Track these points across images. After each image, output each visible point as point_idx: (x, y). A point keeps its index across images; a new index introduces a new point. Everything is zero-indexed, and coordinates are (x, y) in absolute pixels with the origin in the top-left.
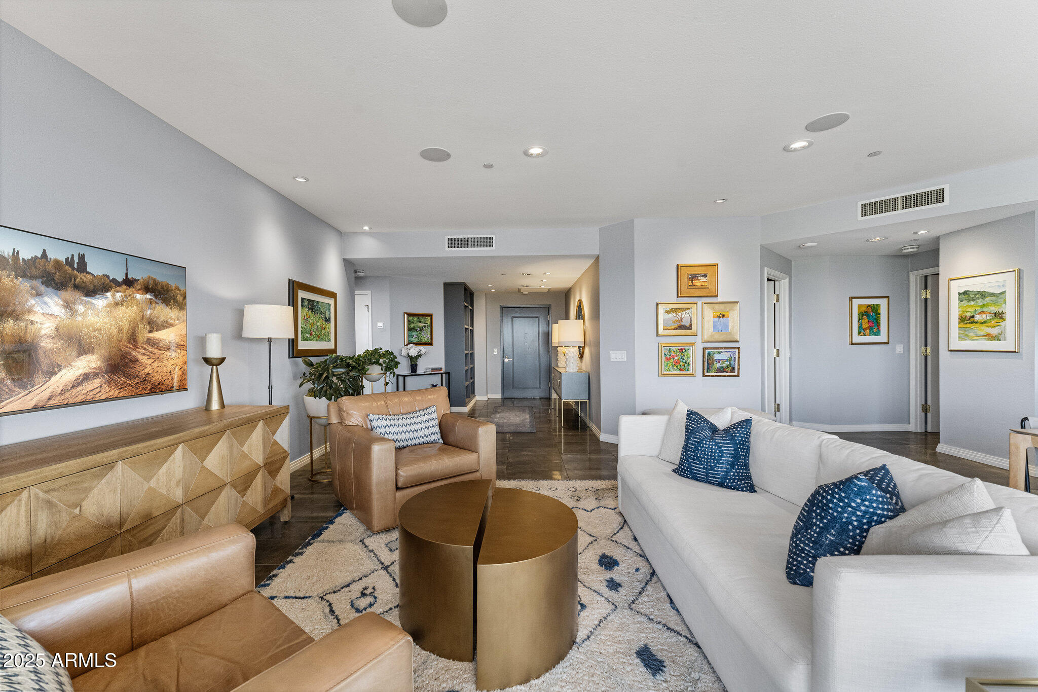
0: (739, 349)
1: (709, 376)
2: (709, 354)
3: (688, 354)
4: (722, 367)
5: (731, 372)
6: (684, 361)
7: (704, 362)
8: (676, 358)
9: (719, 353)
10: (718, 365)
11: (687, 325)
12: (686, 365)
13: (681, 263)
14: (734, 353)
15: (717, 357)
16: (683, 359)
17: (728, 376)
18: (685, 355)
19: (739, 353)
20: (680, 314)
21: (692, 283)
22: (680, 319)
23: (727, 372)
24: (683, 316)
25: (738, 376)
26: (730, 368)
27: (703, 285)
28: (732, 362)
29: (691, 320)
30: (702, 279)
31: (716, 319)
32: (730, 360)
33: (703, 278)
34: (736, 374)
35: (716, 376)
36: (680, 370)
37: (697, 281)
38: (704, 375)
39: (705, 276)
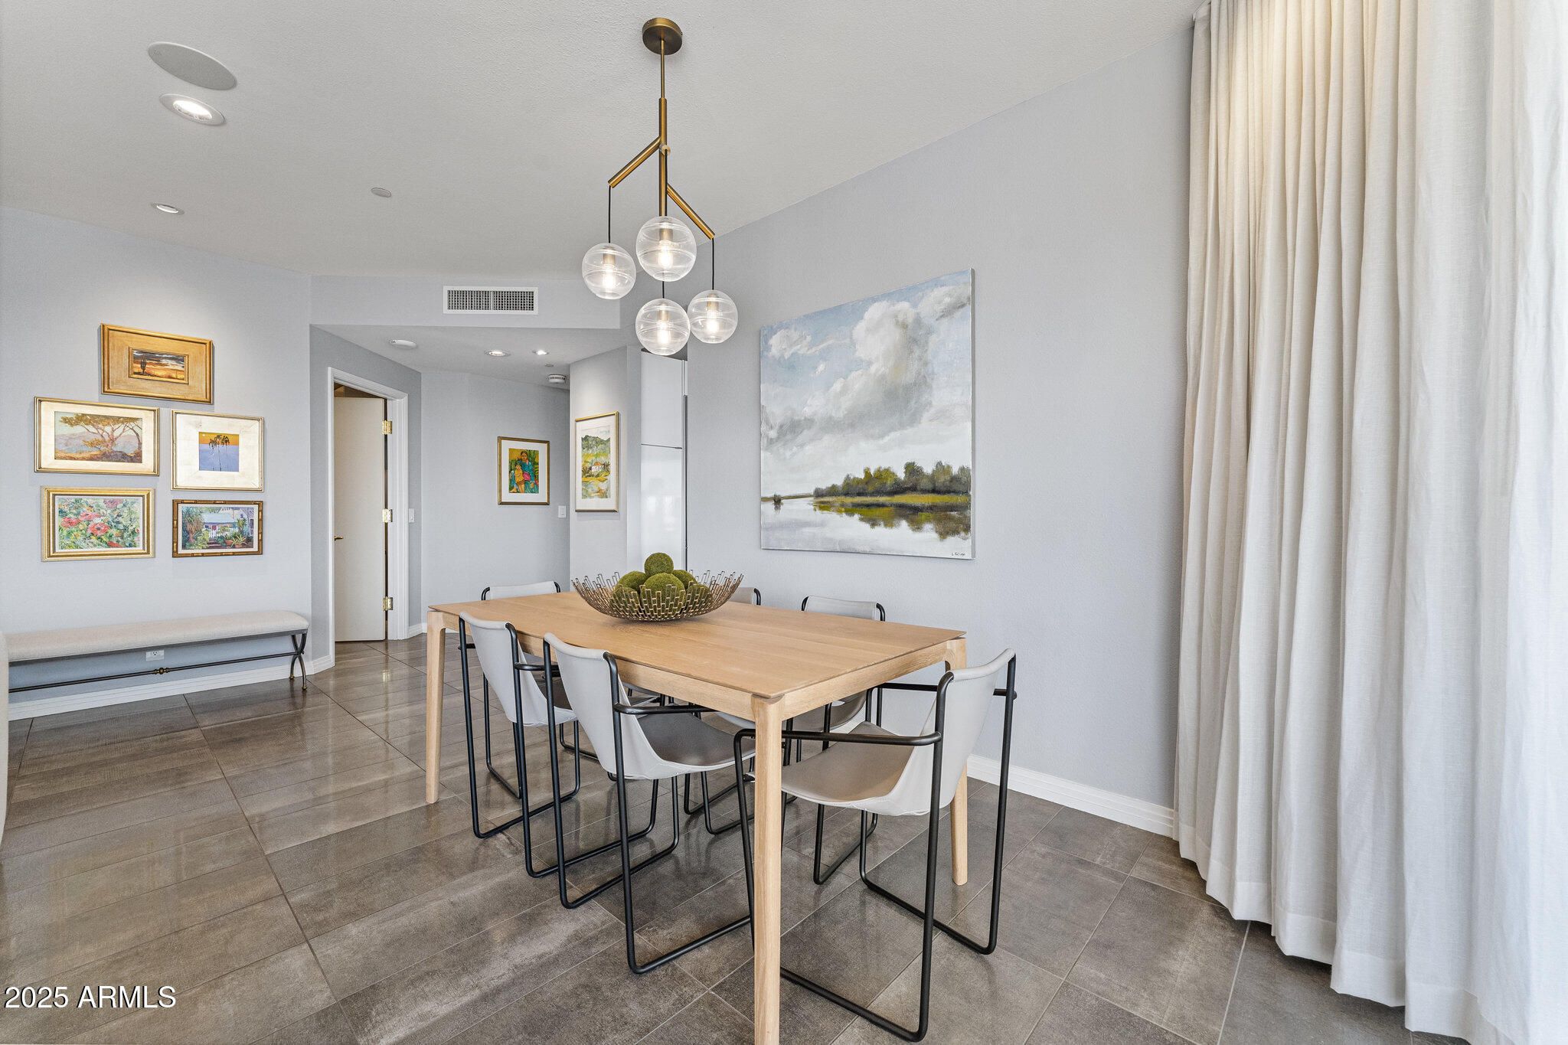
0: (260, 504)
1: (186, 556)
2: (188, 514)
3: (131, 512)
4: (222, 537)
5: (243, 546)
6: (121, 527)
7: (175, 528)
8: (97, 520)
9: (213, 511)
10: (212, 534)
11: (130, 452)
12: (125, 535)
13: (111, 322)
14: (251, 512)
15: (207, 518)
16: (118, 523)
17: (234, 554)
18: (125, 515)
19: (261, 511)
20: (108, 429)
21: (143, 368)
22: (107, 439)
23: (234, 547)
24: (116, 434)
25: (260, 552)
26: (242, 540)
27: (174, 375)
28: (247, 529)
29: (140, 444)
30: (172, 365)
31: (207, 447)
32: (241, 524)
33: (174, 362)
34: (255, 548)
35: (203, 555)
36: (110, 545)
37: (158, 367)
38: (175, 554)
39: (179, 359)
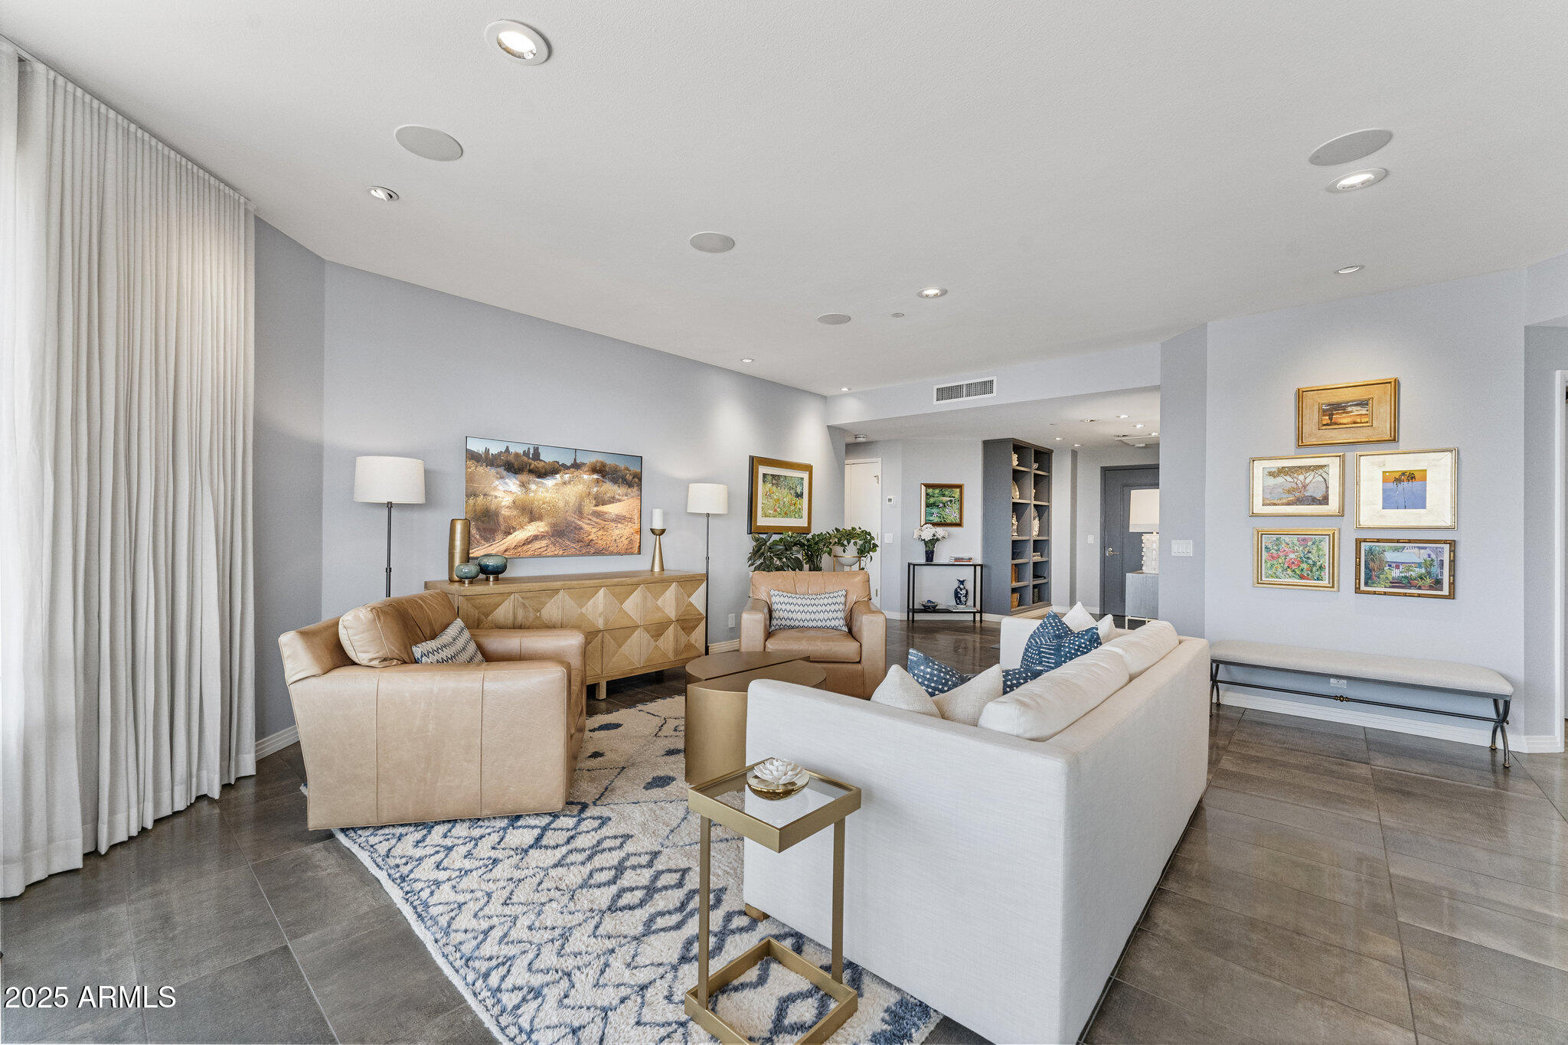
0: (1453, 544)
1: (1368, 593)
2: (1370, 552)
3: (1319, 549)
4: (1406, 577)
5: (1431, 588)
6: (1311, 562)
7: (1358, 565)
8: (1292, 556)
9: (1396, 549)
10: (1396, 573)
11: (1319, 496)
12: (1314, 569)
13: (1304, 385)
14: (1441, 552)
15: (1390, 556)
16: (1308, 558)
17: (1419, 596)
18: (1314, 551)
19: (1453, 551)
20: (1301, 477)
21: (1331, 419)
22: (1300, 486)
23: (1420, 588)
24: (1307, 481)
25: (1452, 596)
26: (1428, 581)
27: (1359, 421)
28: (1435, 570)
29: (1327, 488)
30: (1356, 411)
31: (1391, 485)
32: (1429, 564)
33: (1359, 408)
34: (1446, 592)
35: (1385, 593)
36: (1302, 577)
37: (1344, 415)
38: (1358, 590)
39: (1363, 403)
